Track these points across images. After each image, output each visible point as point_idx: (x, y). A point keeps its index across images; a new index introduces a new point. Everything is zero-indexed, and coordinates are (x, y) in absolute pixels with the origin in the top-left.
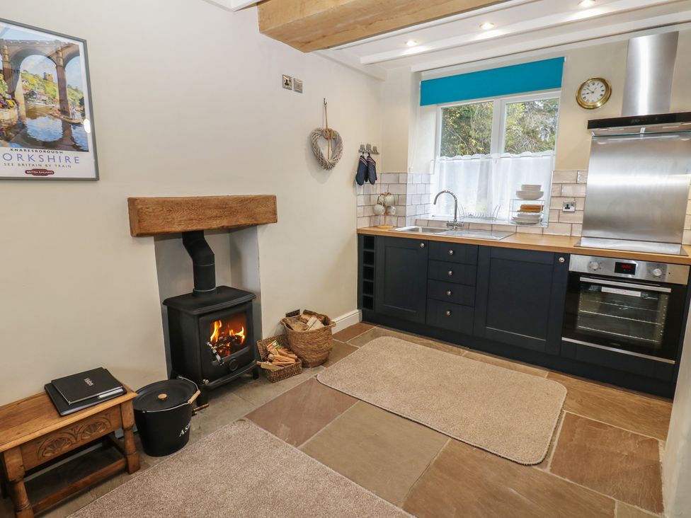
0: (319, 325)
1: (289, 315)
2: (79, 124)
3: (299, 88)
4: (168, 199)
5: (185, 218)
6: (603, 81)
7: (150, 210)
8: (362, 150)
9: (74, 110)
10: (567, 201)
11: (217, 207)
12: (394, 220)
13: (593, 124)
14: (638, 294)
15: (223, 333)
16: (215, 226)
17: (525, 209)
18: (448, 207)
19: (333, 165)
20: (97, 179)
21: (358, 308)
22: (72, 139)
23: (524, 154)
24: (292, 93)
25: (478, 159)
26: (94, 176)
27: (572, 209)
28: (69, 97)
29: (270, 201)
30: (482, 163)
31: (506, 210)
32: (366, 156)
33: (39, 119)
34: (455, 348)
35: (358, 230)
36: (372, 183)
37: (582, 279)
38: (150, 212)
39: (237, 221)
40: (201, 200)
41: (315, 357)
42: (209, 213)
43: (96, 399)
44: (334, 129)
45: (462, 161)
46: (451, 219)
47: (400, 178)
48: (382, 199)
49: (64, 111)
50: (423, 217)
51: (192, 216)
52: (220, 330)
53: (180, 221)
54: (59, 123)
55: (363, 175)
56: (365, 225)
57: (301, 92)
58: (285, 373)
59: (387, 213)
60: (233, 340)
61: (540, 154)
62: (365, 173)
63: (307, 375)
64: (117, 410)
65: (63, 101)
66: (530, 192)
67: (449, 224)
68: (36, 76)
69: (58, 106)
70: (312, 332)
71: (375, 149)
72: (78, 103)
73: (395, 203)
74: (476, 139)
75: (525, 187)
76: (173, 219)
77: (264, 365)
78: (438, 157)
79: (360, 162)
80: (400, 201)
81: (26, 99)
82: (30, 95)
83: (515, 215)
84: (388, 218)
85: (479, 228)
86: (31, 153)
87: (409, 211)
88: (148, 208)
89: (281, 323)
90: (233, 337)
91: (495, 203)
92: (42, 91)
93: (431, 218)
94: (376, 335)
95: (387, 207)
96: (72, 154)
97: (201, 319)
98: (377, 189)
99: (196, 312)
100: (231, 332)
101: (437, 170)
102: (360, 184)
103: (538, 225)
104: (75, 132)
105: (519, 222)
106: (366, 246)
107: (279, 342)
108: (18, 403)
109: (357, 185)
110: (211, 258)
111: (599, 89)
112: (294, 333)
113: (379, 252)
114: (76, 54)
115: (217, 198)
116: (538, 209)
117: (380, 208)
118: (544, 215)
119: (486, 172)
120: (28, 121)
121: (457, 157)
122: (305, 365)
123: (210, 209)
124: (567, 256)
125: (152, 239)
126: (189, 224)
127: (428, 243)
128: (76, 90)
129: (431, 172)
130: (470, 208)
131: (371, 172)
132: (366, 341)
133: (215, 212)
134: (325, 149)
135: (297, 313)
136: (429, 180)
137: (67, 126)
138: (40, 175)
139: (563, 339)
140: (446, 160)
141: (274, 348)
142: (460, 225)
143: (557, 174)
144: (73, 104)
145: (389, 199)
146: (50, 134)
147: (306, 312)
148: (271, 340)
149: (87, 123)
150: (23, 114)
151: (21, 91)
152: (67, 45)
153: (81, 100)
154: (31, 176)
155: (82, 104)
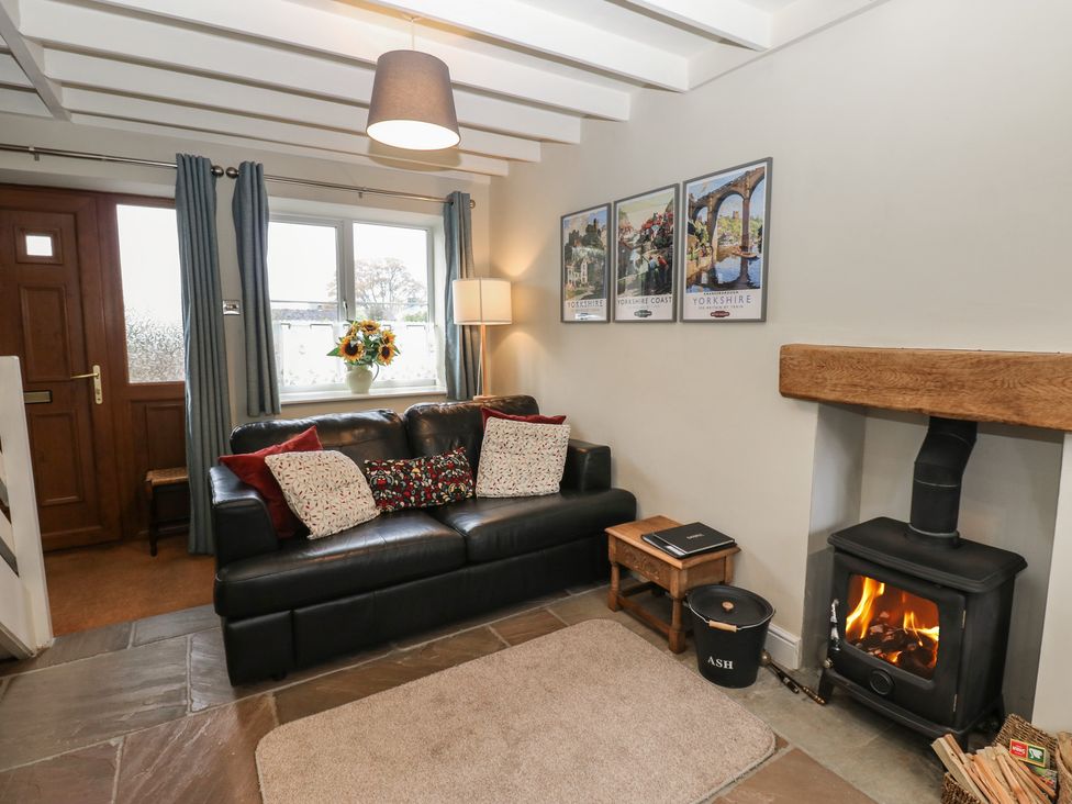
2: (755, 258)
4: (821, 349)
5: (844, 381)
7: (795, 363)
9: (753, 243)
11: (909, 369)
15: (885, 615)
16: (899, 406)
20: (763, 319)
22: (748, 276)
26: (759, 317)
28: (750, 230)
38: (795, 366)
39: (960, 405)
40: (876, 354)
42: (889, 377)
49: (744, 247)
51: (857, 380)
52: (878, 604)
53: (835, 385)
60: (912, 647)
65: (745, 237)
68: (727, 217)
69: (740, 243)
76: (826, 379)
81: (719, 244)
82: (722, 239)
86: (716, 296)
88: (792, 359)
90: (911, 637)
92: (730, 231)
96: (746, 293)
100: (909, 619)
114: (761, 178)
115: (913, 354)
123: (894, 371)
125: (815, 406)
126: (850, 392)
133: (906, 379)
137: (745, 261)
138: (720, 316)
144: (753, 236)
149: (761, 256)
150: (715, 258)
151: (716, 237)
152: (754, 172)
153: (760, 230)
154: (714, 318)
155: (760, 234)
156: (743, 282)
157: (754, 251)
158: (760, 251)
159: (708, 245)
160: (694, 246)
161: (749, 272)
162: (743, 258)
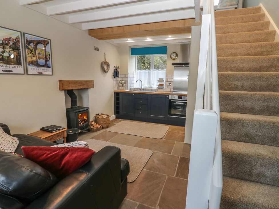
0: (106, 117)
1: (96, 115)
2: (49, 61)
3: (98, 50)
6: (176, 53)
7: (65, 83)
8: (115, 67)
9: (48, 57)
10: (169, 82)
11: (80, 83)
12: (124, 88)
13: (173, 64)
14: (183, 103)
15: (81, 117)
16: (79, 88)
17: (160, 85)
18: (139, 85)
19: (108, 72)
20: (52, 75)
21: (115, 114)
22: (47, 65)
23: (159, 70)
24: (96, 51)
25: (147, 71)
27: (170, 84)
28: (47, 54)
29: (92, 81)
30: (148, 72)
31: (155, 85)
32: (116, 69)
33: (41, 59)
34: (143, 122)
35: (114, 91)
36: (118, 77)
37: (172, 101)
39: (84, 87)
41: (105, 125)
43: (58, 129)
44: (108, 62)
45: (143, 71)
46: (141, 88)
47: (126, 76)
48: (121, 82)
49: (46, 57)
50: (132, 87)
54: (45, 60)
55: (115, 75)
56: (116, 89)
57: (99, 51)
58: (98, 130)
59: (122, 86)
60: (85, 121)
61: (163, 70)
62: (116, 74)
63: (104, 130)
64: (63, 133)
65: (46, 55)
66: (161, 80)
67: (140, 89)
68: (40, 49)
69: (44, 56)
70: (105, 118)
71: (118, 67)
72: (48, 55)
73: (125, 83)
74: (147, 63)
75: (159, 79)
77: (92, 127)
78: (136, 70)
79: (114, 71)
80: (126, 82)
81: (38, 55)
82: (39, 54)
83: (157, 86)
84: (123, 87)
85: (148, 90)
86: (39, 68)
87: (129, 85)
89: (94, 117)
90: (85, 119)
91: (152, 83)
92: (41, 52)
93: (135, 88)
94: (121, 121)
95: (122, 84)
96: (47, 68)
97: (76, 113)
98: (119, 79)
99: (75, 111)
100: (85, 117)
101: (136, 73)
102: (115, 77)
103: (163, 89)
104: (48, 63)
105: (158, 88)
106: (117, 96)
107: (95, 122)
108: (36, 132)
109: (114, 78)
110: (76, 97)
111: (175, 55)
112: (99, 119)
113: (121, 97)
114: (48, 43)
116: (163, 85)
117: (121, 84)
118: (164, 86)
119: (149, 74)
120: (38, 60)
121: (142, 70)
122: (103, 128)
123: (78, 83)
124: (168, 95)
125: (64, 91)
127: (135, 94)
128: (48, 52)
129: (134, 74)
130: (146, 85)
131: (118, 74)
132: (118, 122)
134: (105, 67)
135: (98, 114)
136: (134, 76)
137: (46, 61)
138: (40, 74)
139: (169, 116)
140: (138, 71)
141: (93, 123)
142: (143, 89)
143: (166, 76)
145: (123, 82)
146: (43, 64)
147: (101, 114)
148: (92, 121)
149: (50, 61)
150: (38, 58)
151: (37, 53)
152: (47, 41)
153: (49, 55)
154: (39, 74)
155: (49, 56)
156: (46, 66)
157: (48, 59)
158: (50, 60)
159: (34, 54)
160: (29, 53)
161: (48, 64)
162: (46, 60)
